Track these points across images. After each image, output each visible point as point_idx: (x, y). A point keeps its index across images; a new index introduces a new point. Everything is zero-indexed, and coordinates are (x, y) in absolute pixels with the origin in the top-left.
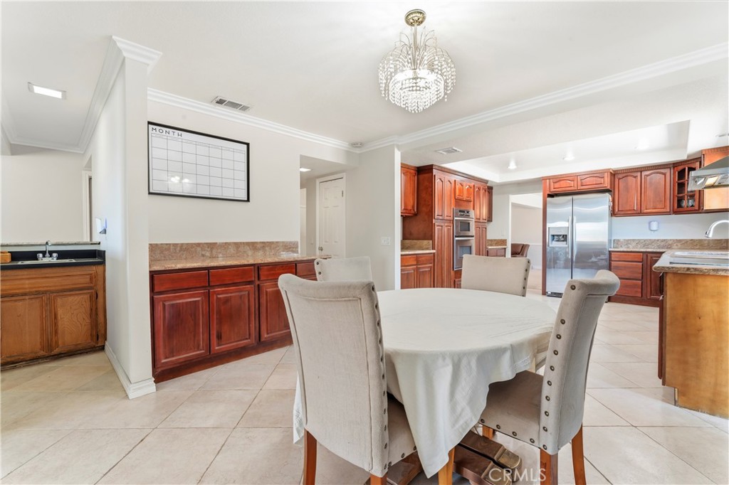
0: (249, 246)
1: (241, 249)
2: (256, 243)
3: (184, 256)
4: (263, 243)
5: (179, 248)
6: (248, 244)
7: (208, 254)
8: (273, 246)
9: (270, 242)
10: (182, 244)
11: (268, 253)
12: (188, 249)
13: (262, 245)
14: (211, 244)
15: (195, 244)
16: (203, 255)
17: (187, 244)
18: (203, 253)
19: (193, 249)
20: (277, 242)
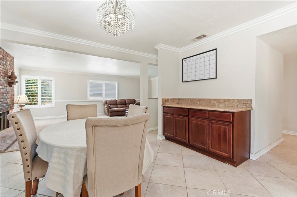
0: (216, 101)
1: (212, 102)
2: (220, 99)
3: (191, 103)
4: (224, 99)
5: (190, 100)
6: (215, 100)
7: (198, 103)
8: (230, 101)
9: (228, 99)
10: (191, 99)
11: (227, 105)
12: (192, 101)
13: (223, 101)
14: (199, 99)
15: (194, 99)
16: (197, 104)
17: (192, 99)
18: (197, 102)
19: (194, 101)
20: (234, 99)
